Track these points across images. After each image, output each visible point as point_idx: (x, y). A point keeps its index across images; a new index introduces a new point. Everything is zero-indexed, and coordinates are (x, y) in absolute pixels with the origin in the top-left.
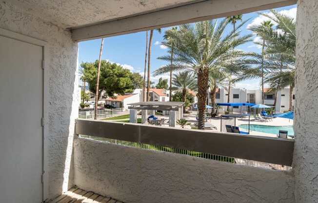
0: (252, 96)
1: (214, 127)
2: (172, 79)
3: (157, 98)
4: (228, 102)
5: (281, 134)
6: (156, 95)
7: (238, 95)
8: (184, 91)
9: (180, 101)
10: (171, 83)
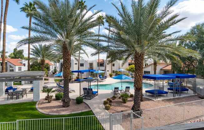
0: (91, 64)
1: (73, 91)
2: (31, 50)
3: (12, 67)
4: (78, 70)
5: (115, 89)
6: (12, 65)
7: (83, 64)
8: (43, 61)
9: (39, 70)
10: (29, 54)
